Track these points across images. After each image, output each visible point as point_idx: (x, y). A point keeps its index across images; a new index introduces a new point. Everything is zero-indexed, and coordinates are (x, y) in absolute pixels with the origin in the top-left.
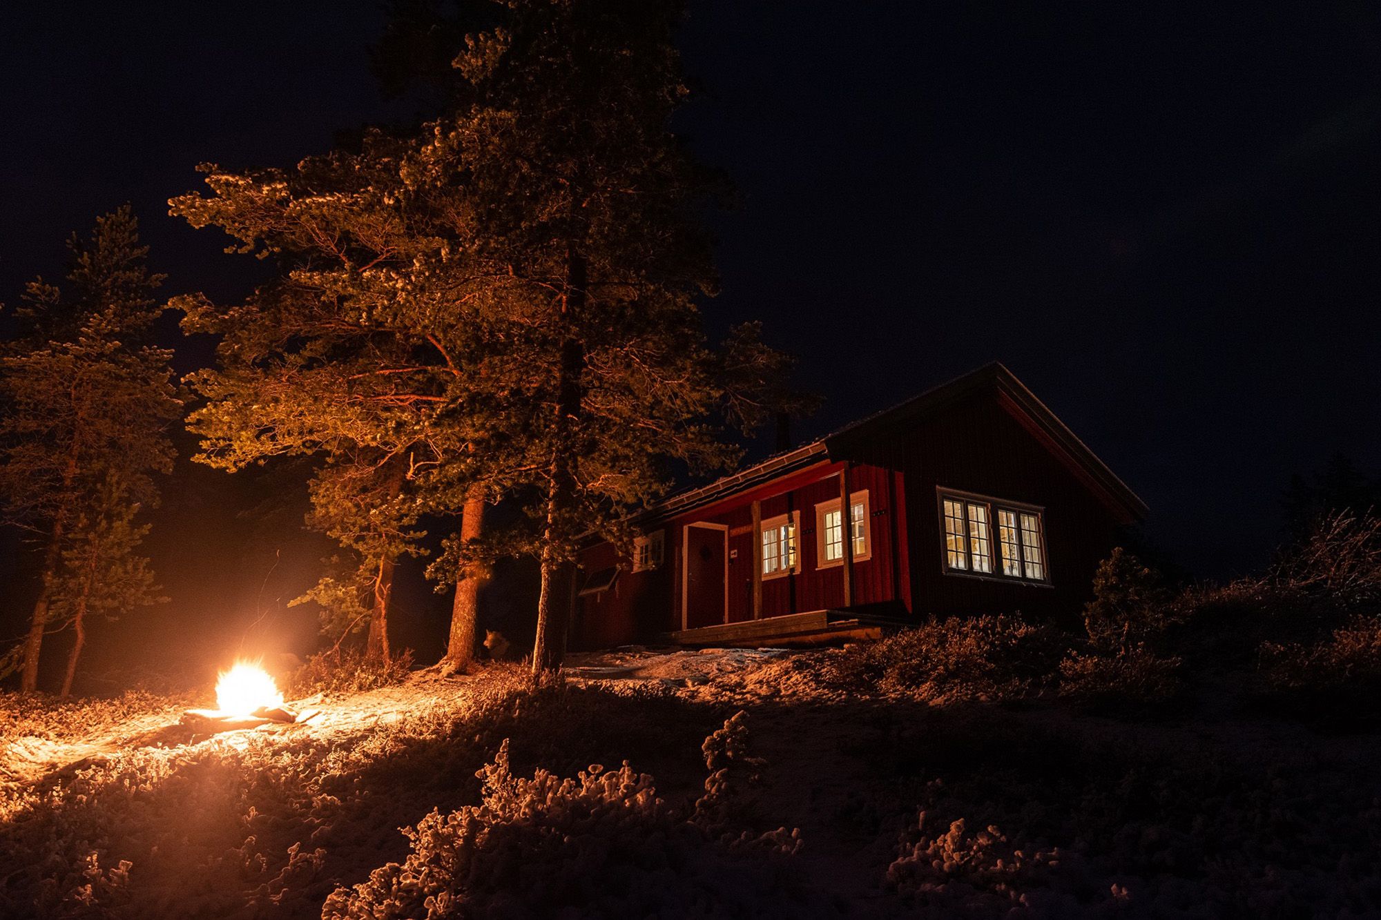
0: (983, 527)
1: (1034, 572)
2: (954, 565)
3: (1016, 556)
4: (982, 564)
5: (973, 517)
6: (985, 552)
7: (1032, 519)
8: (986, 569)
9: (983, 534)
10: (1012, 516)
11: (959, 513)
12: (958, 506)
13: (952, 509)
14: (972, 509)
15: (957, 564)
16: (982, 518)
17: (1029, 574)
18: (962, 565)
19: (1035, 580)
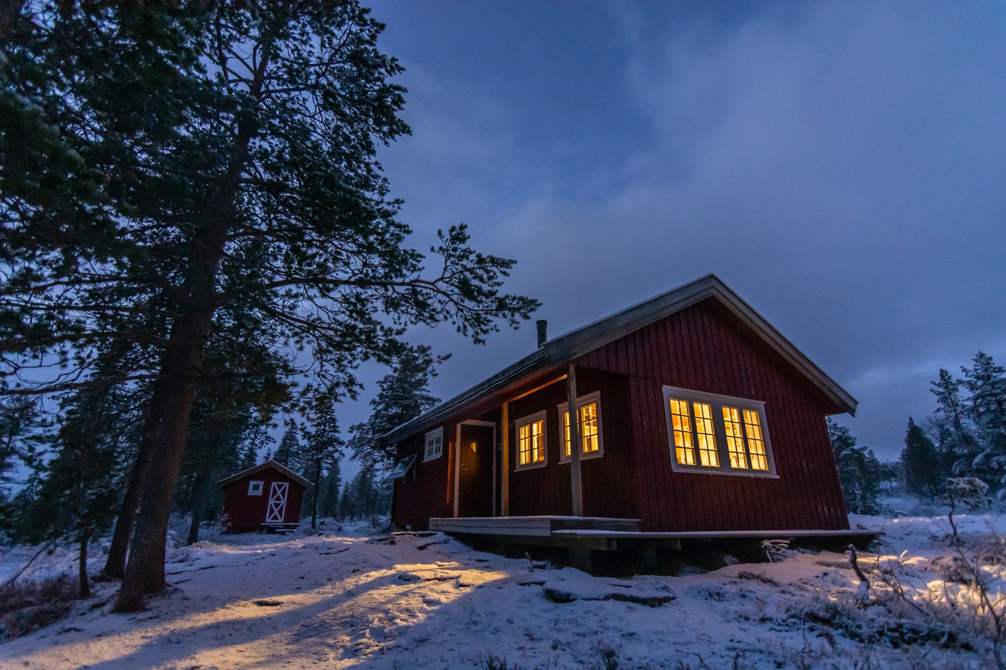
0: (708, 423)
1: (759, 464)
2: (683, 462)
3: (740, 449)
4: (710, 459)
5: (699, 413)
6: (711, 447)
7: (753, 414)
8: (714, 463)
9: (709, 430)
10: (735, 412)
11: (685, 411)
12: (684, 404)
13: (677, 407)
14: (697, 406)
15: (686, 459)
16: (707, 414)
17: (755, 466)
18: (690, 461)
19: (761, 471)
